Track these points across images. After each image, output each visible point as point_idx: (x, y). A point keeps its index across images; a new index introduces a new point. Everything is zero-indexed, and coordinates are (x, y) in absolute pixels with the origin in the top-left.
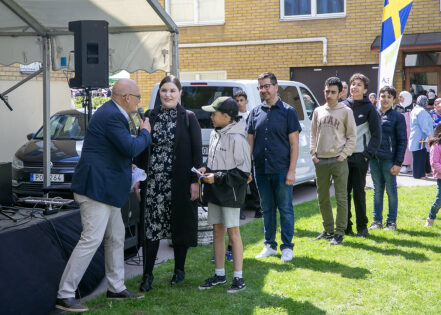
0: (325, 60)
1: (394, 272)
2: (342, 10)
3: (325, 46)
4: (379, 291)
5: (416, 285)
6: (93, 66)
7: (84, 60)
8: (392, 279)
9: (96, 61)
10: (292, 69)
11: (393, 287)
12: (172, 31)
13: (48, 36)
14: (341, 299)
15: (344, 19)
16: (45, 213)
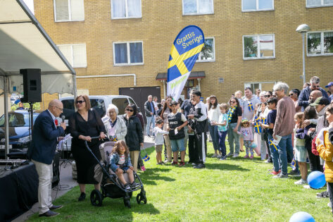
0: (135, 84)
1: (185, 185)
2: (142, 62)
3: (135, 78)
4: (181, 195)
5: (196, 191)
6: (33, 91)
7: (29, 88)
8: (185, 189)
9: (35, 89)
10: (120, 89)
11: (186, 193)
12: (73, 74)
13: (6, 76)
14: (165, 201)
15: (143, 65)
16: (12, 168)
